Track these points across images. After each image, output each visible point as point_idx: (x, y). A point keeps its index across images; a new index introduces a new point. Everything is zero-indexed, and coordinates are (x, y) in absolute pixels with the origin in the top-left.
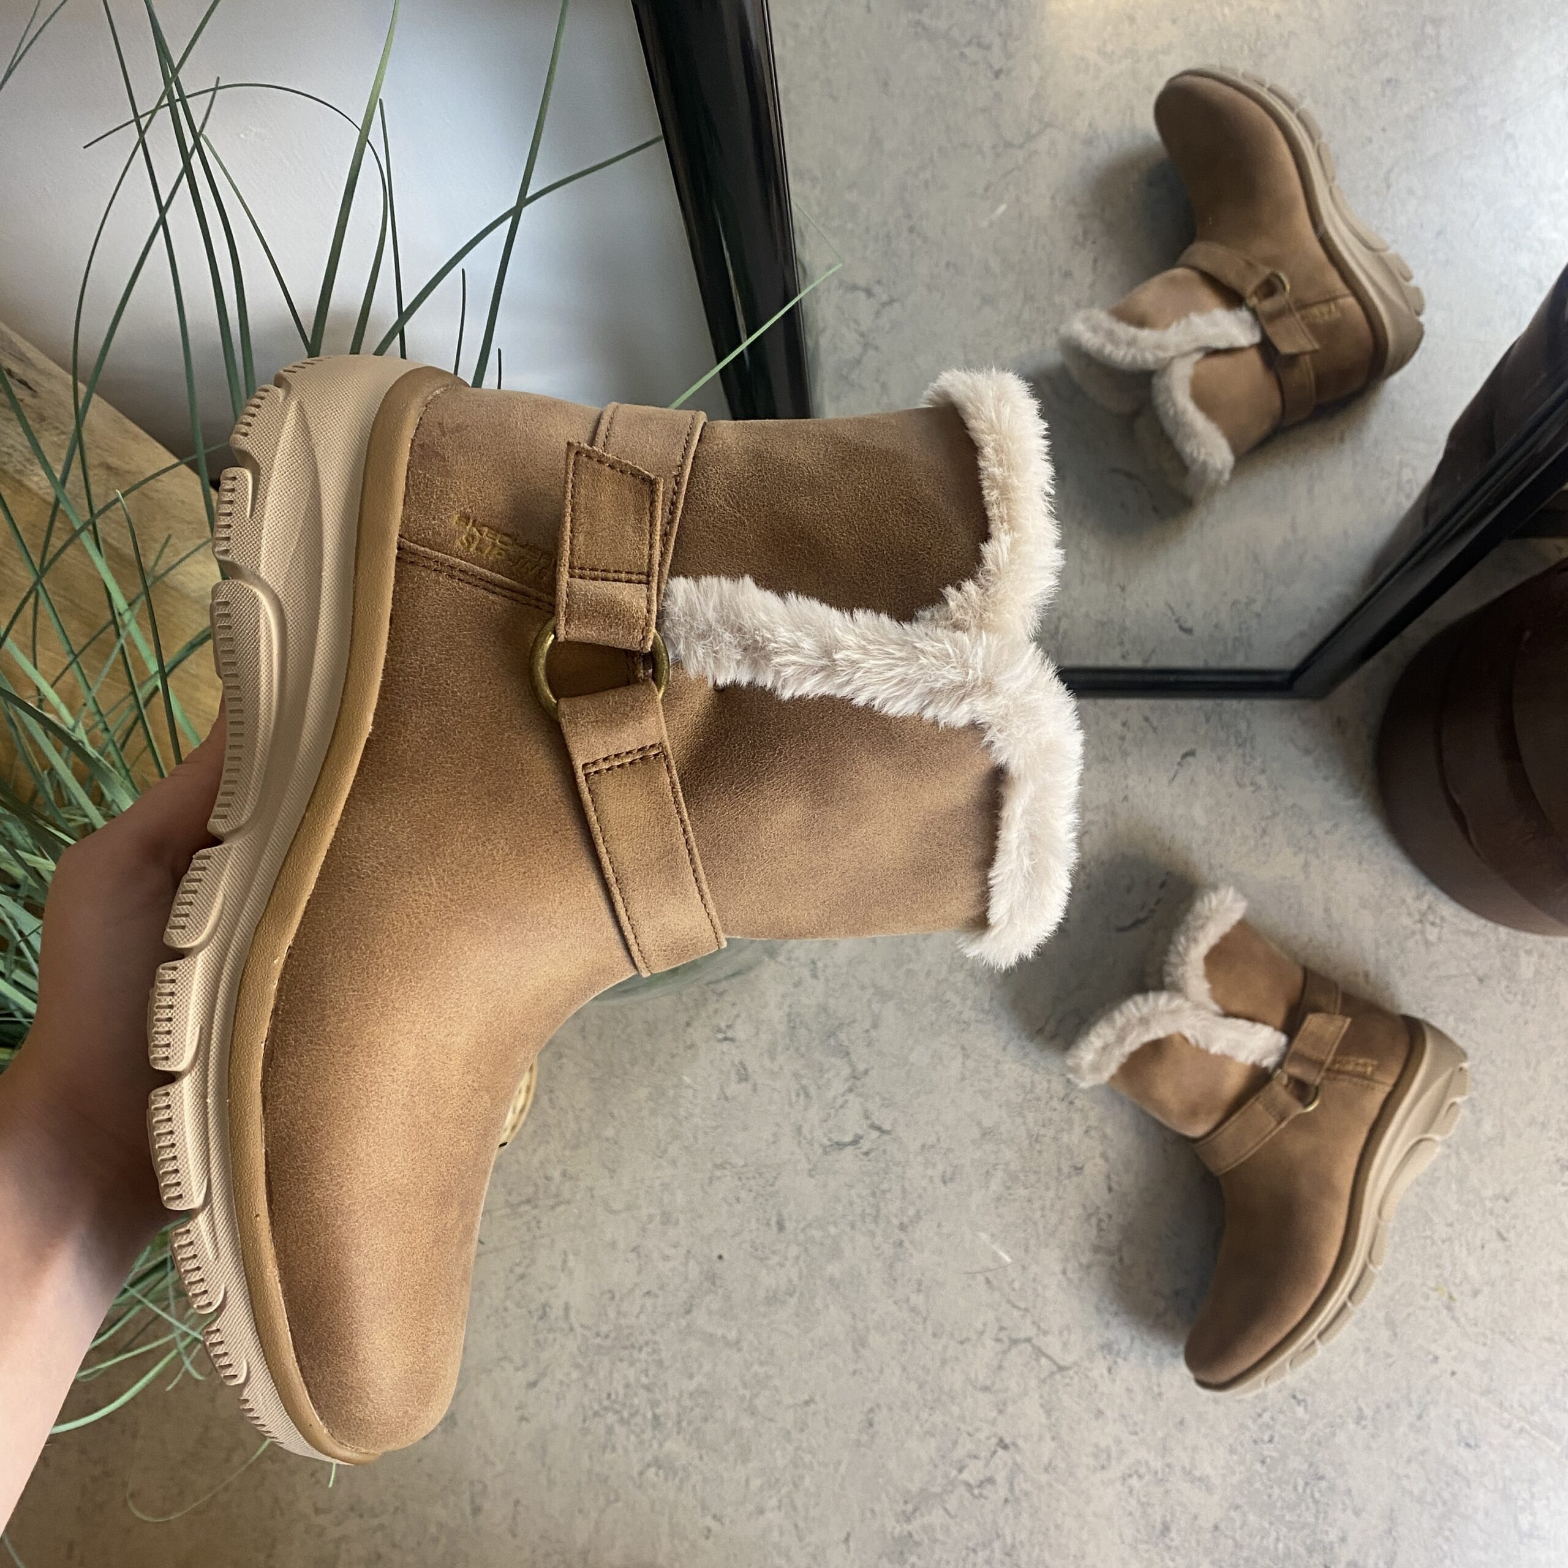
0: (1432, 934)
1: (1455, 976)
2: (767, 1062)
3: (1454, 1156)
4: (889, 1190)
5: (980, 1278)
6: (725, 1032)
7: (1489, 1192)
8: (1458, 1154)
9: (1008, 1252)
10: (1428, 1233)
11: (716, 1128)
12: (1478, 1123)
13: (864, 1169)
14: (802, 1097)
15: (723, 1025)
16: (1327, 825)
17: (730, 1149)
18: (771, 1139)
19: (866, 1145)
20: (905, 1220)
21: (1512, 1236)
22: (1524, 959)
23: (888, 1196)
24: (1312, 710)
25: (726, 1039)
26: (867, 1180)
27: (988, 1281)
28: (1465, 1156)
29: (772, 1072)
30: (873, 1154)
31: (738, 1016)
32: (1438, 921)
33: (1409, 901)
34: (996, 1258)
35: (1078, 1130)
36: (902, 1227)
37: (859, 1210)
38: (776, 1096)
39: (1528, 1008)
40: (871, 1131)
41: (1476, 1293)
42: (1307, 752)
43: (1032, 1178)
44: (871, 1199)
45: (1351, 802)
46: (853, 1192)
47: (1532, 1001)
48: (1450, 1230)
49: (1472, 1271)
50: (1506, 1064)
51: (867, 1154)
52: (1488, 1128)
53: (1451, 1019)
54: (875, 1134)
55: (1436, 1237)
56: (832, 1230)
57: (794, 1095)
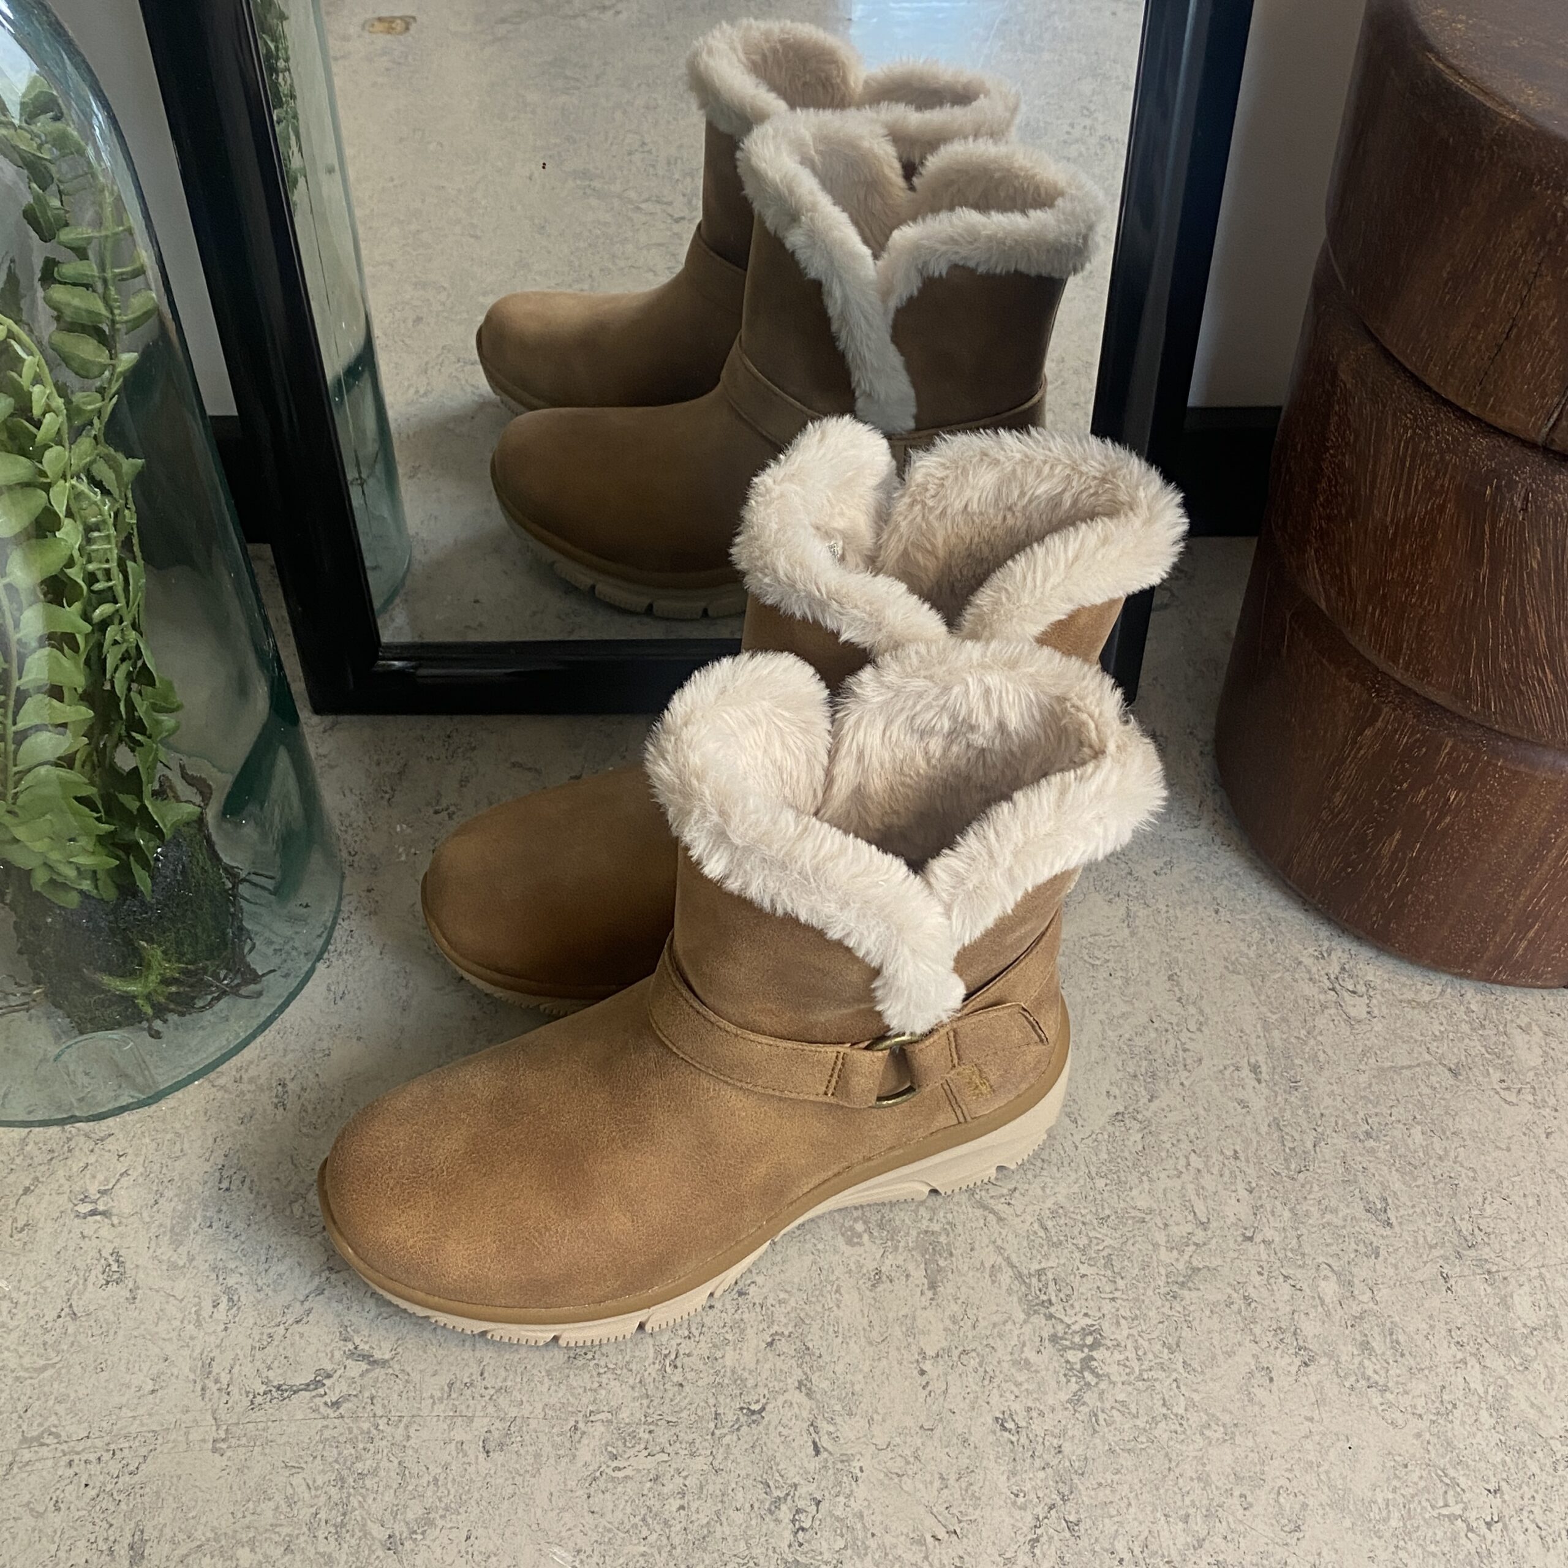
0: (1357, 1008)
1: (1410, 1067)
2: (165, 1251)
3: (1472, 1361)
4: (374, 1472)
6: (95, 1202)
8: (1480, 1358)
10: (1457, 1510)
11: (44, 1368)
12: (1505, 1302)
13: (327, 1434)
14: (223, 1306)
15: (93, 1191)
16: (1158, 864)
17: (60, 1409)
18: (150, 1386)
19: (336, 1389)
20: (400, 1529)
22: (1519, 1038)
23: (369, 1482)
25: (93, 1213)
26: (331, 1454)
28: (1496, 1362)
29: (174, 1266)
30: (346, 1405)
31: (125, 1173)
32: (1361, 989)
33: (1308, 961)
35: (755, 1340)
37: (305, 1513)
38: (172, 1309)
39: (1546, 1112)
40: (350, 1363)
43: (663, 1435)
44: (333, 1491)
45: (1189, 834)
46: (297, 1480)
47: (1552, 1101)
48: (1497, 1501)
50: (1531, 1202)
51: (336, 1405)
52: (1525, 1310)
53: (1417, 1131)
54: (356, 1368)
55: (1472, 1515)
57: (207, 1305)
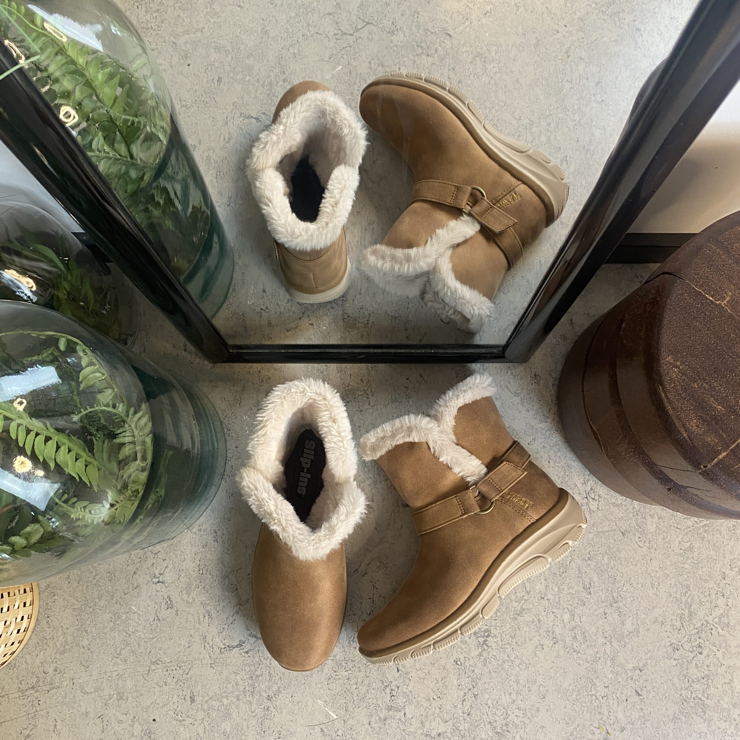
1: (608, 531)
2: (185, 596)
3: (608, 643)
4: (261, 675)
5: (317, 729)
6: (158, 578)
7: (630, 666)
8: (611, 642)
9: (334, 712)
10: (594, 693)
11: (153, 638)
12: (623, 623)
13: (245, 662)
14: (207, 617)
15: (157, 574)
17: (161, 652)
18: (187, 645)
19: (246, 647)
20: (271, 694)
21: (644, 693)
22: (649, 520)
23: (260, 678)
24: (519, 369)
25: (159, 582)
26: (248, 669)
27: (322, 730)
28: (615, 644)
29: (188, 602)
30: (250, 653)
31: (167, 567)
32: (597, 498)
33: (579, 485)
34: (327, 715)
36: (269, 698)
37: (242, 688)
38: (190, 617)
39: (652, 550)
40: (249, 638)
41: (623, 730)
42: (517, 394)
43: (350, 665)
44: (250, 681)
45: (543, 425)
46: (238, 677)
47: (655, 546)
48: (606, 690)
49: (620, 716)
50: (640, 586)
51: (247, 652)
52: (629, 626)
53: (606, 558)
54: (252, 640)
55: (598, 694)
56: (225, 701)
57: (201, 617)
